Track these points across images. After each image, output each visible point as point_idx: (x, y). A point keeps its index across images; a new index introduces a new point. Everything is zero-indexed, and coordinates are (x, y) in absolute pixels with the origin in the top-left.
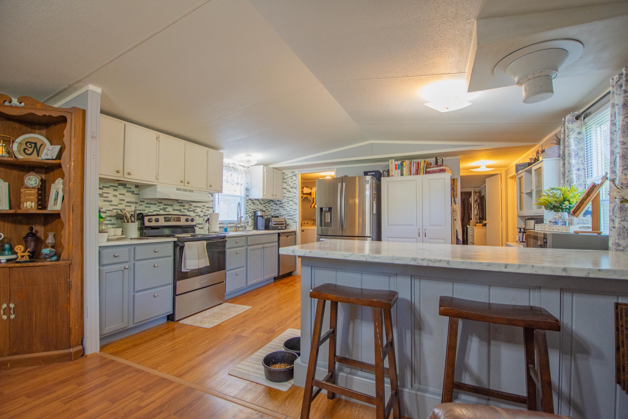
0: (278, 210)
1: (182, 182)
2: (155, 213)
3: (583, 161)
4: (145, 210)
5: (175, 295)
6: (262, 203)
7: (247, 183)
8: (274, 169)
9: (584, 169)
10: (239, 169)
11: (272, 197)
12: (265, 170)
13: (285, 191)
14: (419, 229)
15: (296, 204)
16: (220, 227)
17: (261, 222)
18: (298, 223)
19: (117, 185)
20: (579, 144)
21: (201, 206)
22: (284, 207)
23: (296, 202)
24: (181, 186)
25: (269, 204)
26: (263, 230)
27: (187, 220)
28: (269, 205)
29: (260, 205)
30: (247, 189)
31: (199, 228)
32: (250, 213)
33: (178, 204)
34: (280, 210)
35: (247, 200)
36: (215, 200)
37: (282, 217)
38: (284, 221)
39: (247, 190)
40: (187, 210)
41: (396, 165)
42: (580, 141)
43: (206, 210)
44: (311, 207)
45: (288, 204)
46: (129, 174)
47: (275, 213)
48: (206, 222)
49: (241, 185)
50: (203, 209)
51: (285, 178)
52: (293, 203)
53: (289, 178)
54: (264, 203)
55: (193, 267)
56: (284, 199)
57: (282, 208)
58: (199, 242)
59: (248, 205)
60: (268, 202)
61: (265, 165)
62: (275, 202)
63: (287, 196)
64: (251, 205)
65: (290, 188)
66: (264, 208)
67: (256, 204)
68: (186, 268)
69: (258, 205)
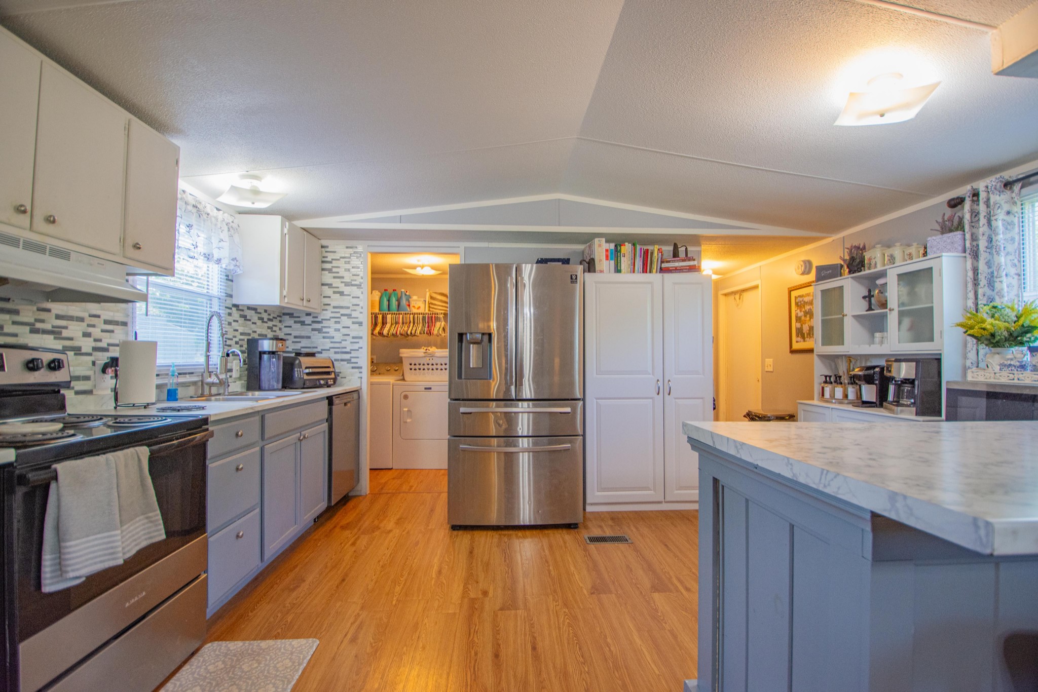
0: (309, 337)
1: (25, 212)
3: (1016, 261)
6: (265, 320)
7: (234, 259)
8: (305, 233)
9: (1019, 275)
10: (211, 214)
11: (300, 303)
12: (286, 231)
13: (327, 291)
14: (658, 380)
15: (360, 324)
17: (271, 370)
18: (364, 370)
20: (1008, 232)
21: (85, 315)
22: (324, 330)
23: (360, 320)
24: (18, 228)
25: (280, 321)
26: (280, 390)
27: (32, 366)
28: (279, 325)
29: (259, 322)
31: (79, 394)
32: (237, 343)
34: (313, 339)
35: (227, 308)
37: (323, 355)
38: (331, 366)
39: (229, 278)
40: (28, 328)
41: (607, 251)
42: (1009, 227)
43: (103, 331)
45: (336, 322)
47: (300, 346)
48: (105, 371)
49: (216, 261)
50: (94, 326)
51: (329, 259)
52: (351, 322)
53: (339, 260)
54: (269, 320)
55: (101, 562)
56: (326, 310)
57: (319, 333)
58: (119, 453)
59: (232, 321)
60: (280, 315)
61: (288, 216)
62: (299, 317)
63: (333, 304)
64: (237, 321)
65: (343, 284)
66: (269, 331)
67: (250, 320)
68: (73, 571)
69: (255, 323)
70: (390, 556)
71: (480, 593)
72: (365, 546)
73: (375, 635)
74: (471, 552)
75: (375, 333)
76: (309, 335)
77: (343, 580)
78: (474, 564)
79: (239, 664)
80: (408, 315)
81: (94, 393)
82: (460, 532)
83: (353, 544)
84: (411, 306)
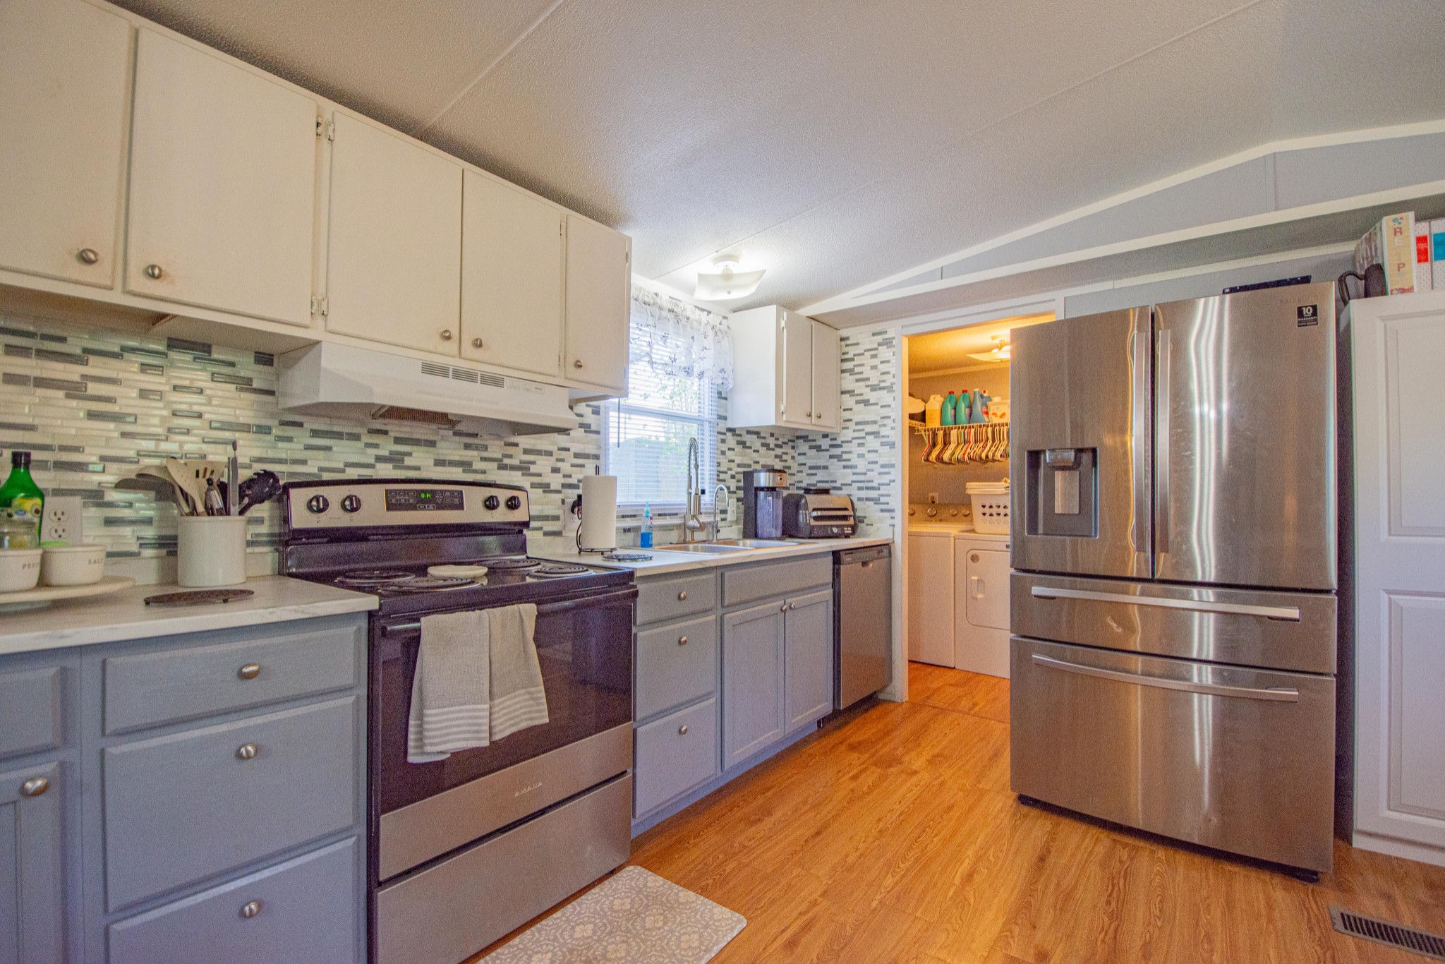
0: (826, 468)
1: (449, 338)
2: (352, 473)
4: (304, 462)
5: (374, 884)
6: (772, 446)
7: (722, 371)
8: (814, 323)
10: (692, 317)
11: (807, 420)
12: (783, 324)
13: (849, 401)
15: (892, 445)
16: (626, 530)
17: (769, 509)
18: (898, 514)
19: (161, 348)
21: (554, 448)
22: (845, 456)
23: (892, 439)
24: (446, 356)
25: (793, 447)
26: (779, 539)
27: (491, 504)
28: (792, 452)
29: (763, 450)
30: (720, 396)
31: (546, 534)
32: (733, 477)
33: (457, 439)
34: (833, 468)
35: (720, 433)
36: (607, 429)
37: (839, 492)
38: (850, 508)
40: (495, 465)
41: (1421, 240)
43: (573, 466)
44: (927, 460)
45: (860, 445)
46: (153, 273)
47: (813, 480)
48: (573, 511)
49: (701, 375)
50: (563, 460)
51: (850, 355)
52: (879, 444)
53: (863, 354)
54: (777, 446)
55: (465, 739)
56: (847, 428)
57: (838, 461)
58: (498, 610)
59: (726, 449)
60: (792, 438)
61: (788, 304)
62: (814, 440)
63: (856, 418)
64: (733, 450)
65: (869, 389)
66: (778, 460)
67: (750, 448)
68: (431, 745)
69: (758, 451)
70: (900, 815)
71: (1032, 951)
72: (869, 786)
73: (824, 952)
74: (1042, 859)
75: (931, 458)
76: (826, 464)
77: (818, 833)
78: (1040, 886)
79: (645, 913)
80: (985, 428)
81: (564, 535)
82: (1034, 812)
83: (855, 778)
84: (990, 413)
